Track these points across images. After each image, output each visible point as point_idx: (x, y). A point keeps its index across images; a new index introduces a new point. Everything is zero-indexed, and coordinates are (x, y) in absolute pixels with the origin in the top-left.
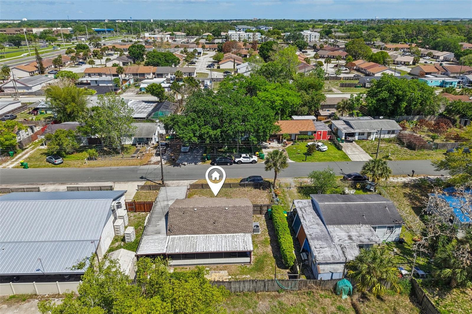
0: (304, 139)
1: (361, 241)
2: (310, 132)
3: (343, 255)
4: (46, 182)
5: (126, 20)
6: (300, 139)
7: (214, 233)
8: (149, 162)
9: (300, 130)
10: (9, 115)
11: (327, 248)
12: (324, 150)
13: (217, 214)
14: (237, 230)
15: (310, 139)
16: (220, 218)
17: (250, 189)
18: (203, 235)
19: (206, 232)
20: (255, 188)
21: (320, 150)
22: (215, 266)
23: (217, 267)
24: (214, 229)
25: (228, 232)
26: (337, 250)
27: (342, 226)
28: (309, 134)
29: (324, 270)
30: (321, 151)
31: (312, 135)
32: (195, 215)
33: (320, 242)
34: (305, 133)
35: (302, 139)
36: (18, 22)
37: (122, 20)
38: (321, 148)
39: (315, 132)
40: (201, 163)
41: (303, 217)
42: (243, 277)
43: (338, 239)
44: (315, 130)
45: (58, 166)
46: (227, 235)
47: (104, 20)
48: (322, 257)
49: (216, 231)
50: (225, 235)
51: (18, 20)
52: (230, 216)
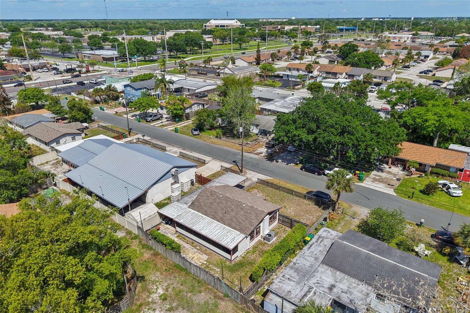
0: (439, 174)
1: (338, 297)
2: (453, 167)
3: (301, 298)
4: (176, 145)
5: (384, 18)
6: (434, 173)
7: (219, 221)
8: (254, 151)
9: (439, 162)
10: (202, 93)
11: (294, 283)
12: (454, 195)
13: (233, 207)
14: (237, 227)
15: (449, 176)
16: (233, 210)
17: (310, 203)
18: (210, 219)
19: (214, 218)
20: (316, 204)
21: (449, 193)
22: (205, 249)
23: (206, 250)
24: (221, 218)
25: (229, 225)
26: (301, 290)
27: (338, 273)
28: (451, 170)
29: (271, 300)
30: (450, 195)
31: (456, 172)
32: (218, 200)
33: (294, 275)
34: (447, 168)
35: (437, 173)
36: (286, 20)
37: (379, 18)
38: (451, 191)
39: (461, 170)
40: (294, 164)
41: (311, 246)
42: (214, 268)
43: (315, 281)
44: (461, 168)
45: (194, 136)
46: (227, 227)
47: (361, 19)
48: (277, 287)
49: (221, 220)
50: (225, 226)
51: (287, 19)
52: (242, 213)
